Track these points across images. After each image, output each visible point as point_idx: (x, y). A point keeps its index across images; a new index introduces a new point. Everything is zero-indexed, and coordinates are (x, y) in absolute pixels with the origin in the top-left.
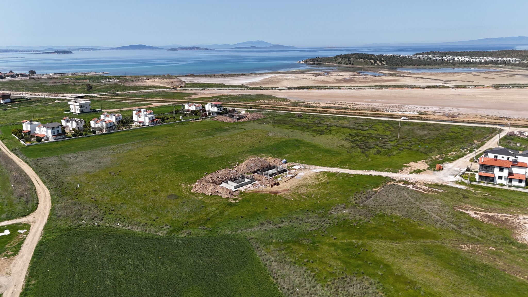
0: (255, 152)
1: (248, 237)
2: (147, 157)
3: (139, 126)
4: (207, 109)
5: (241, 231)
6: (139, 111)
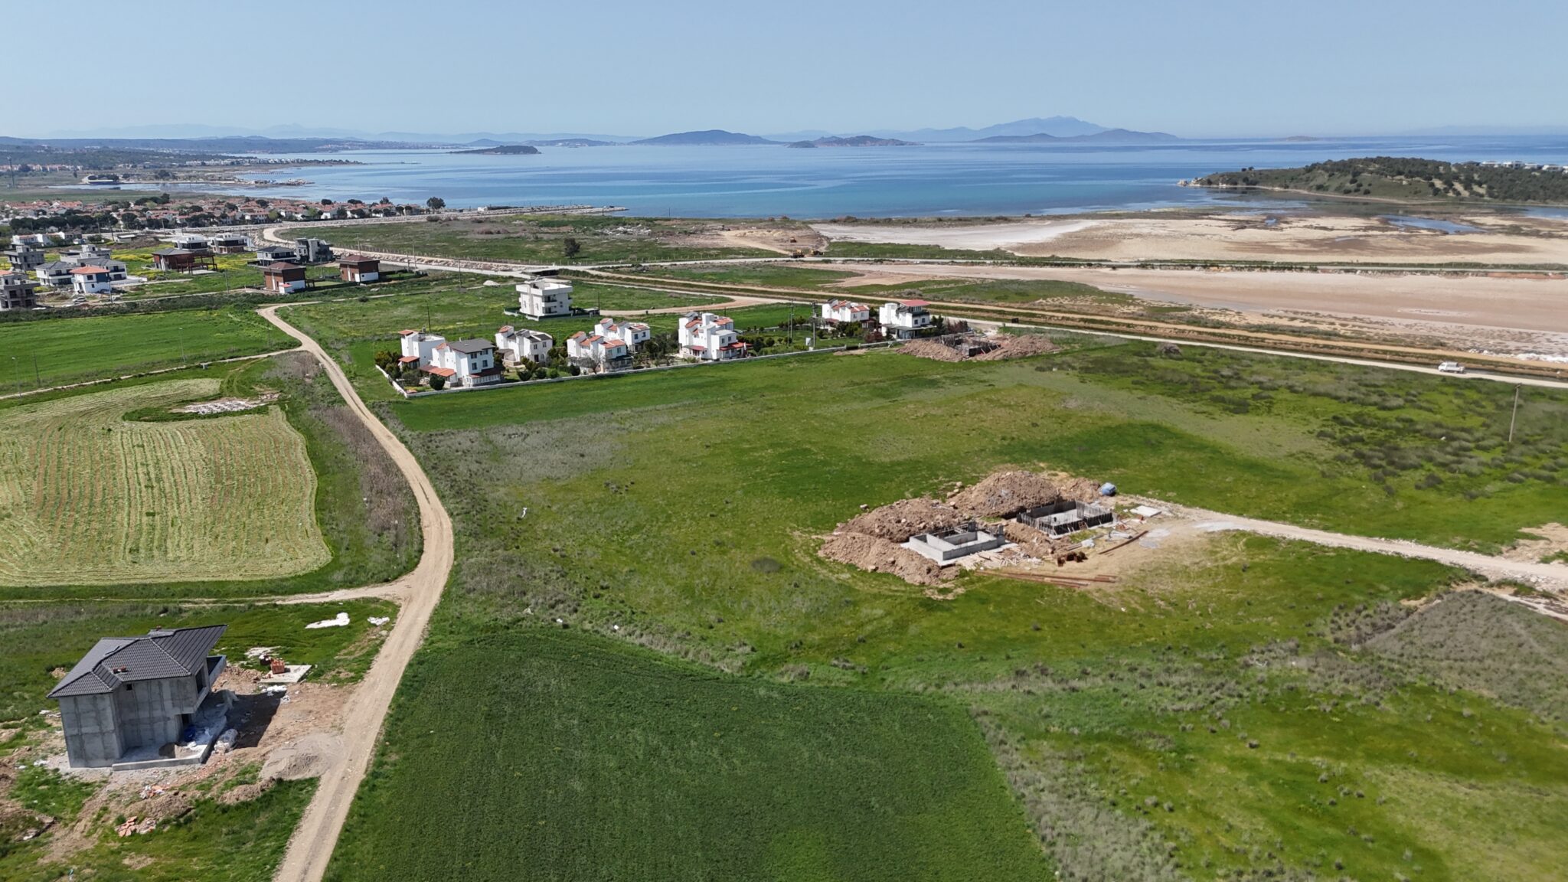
0: (1016, 456)
1: (974, 706)
2: (707, 447)
3: (694, 361)
4: (883, 320)
5: (953, 687)
6: (696, 318)
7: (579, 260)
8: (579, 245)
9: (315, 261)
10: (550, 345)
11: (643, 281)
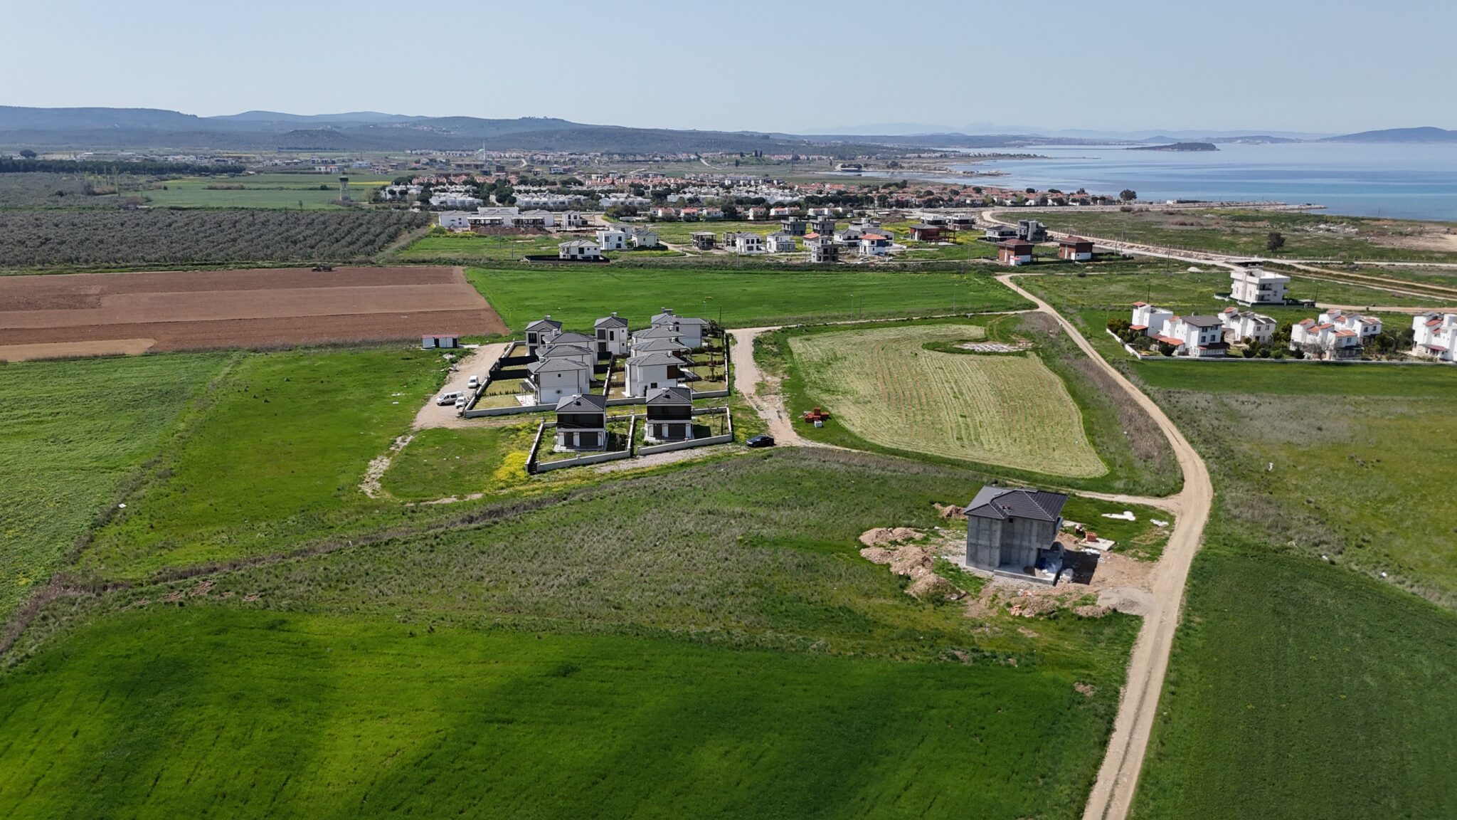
3: (1431, 360)
6: (1436, 318)
7: (1281, 254)
8: (1283, 240)
9: (1033, 240)
10: (1273, 328)
11: (1357, 279)
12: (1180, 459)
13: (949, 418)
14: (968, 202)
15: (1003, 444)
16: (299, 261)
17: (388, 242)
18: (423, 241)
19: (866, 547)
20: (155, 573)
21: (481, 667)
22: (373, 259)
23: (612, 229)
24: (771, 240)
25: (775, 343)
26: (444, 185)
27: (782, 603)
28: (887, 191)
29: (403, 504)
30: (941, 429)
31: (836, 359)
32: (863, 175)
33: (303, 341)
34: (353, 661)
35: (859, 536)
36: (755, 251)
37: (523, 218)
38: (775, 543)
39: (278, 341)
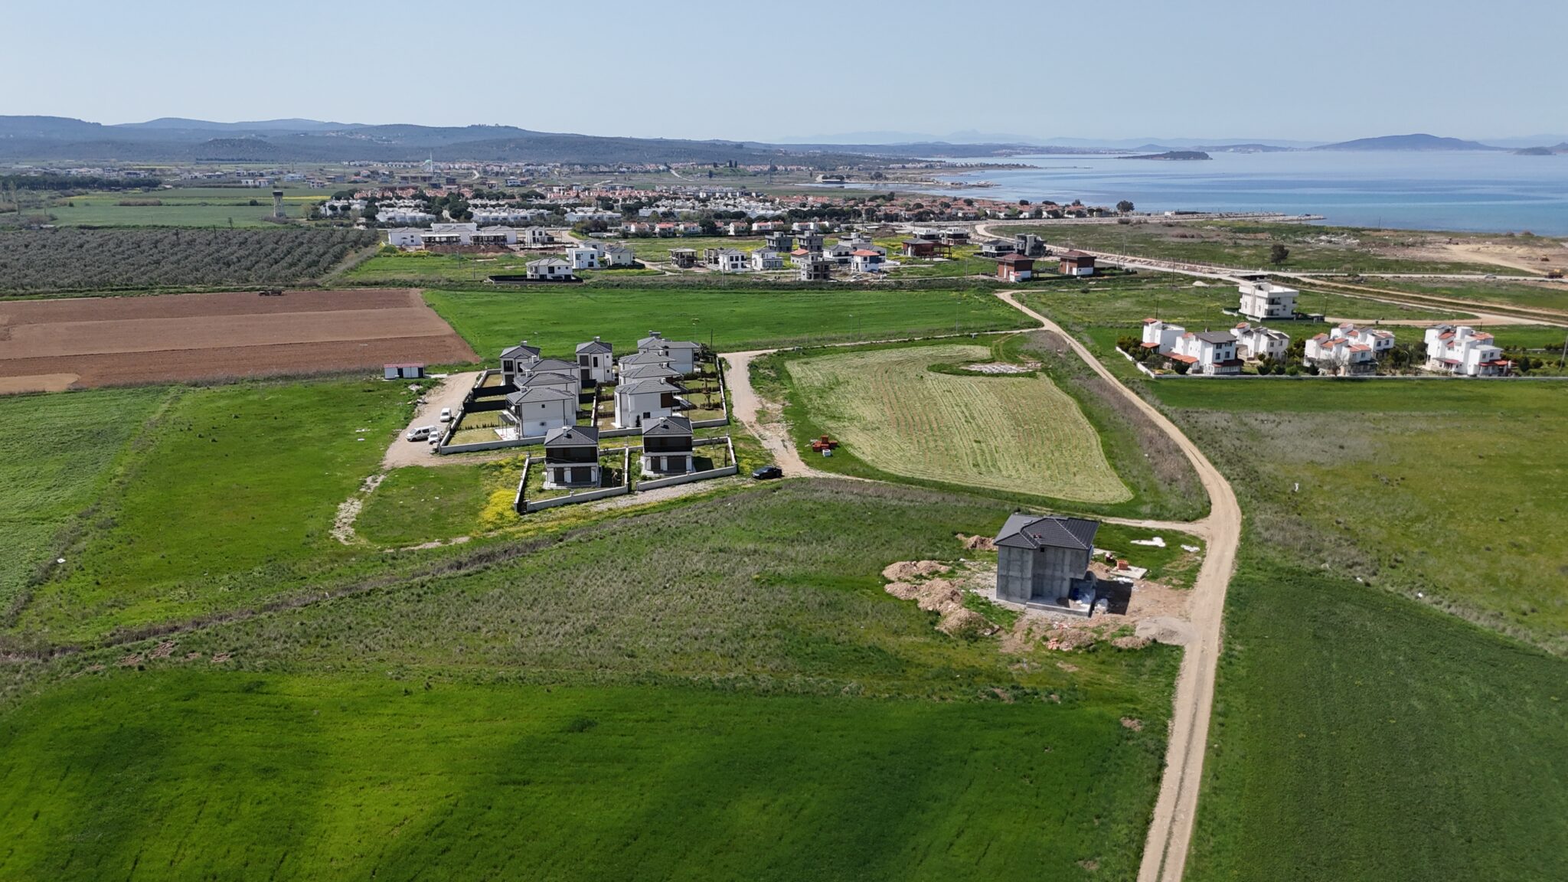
3: (1446, 374)
6: (1448, 331)
7: (1286, 267)
8: (1287, 252)
9: (1031, 254)
10: (1286, 344)
11: (1364, 291)
12: (1205, 481)
13: (963, 443)
14: (960, 215)
15: (1021, 470)
16: (235, 285)
17: (333, 262)
18: (372, 261)
19: (890, 582)
20: (108, 634)
21: (488, 725)
22: (318, 281)
23: (582, 246)
24: (757, 257)
25: (772, 368)
26: (391, 199)
27: (807, 645)
28: (874, 204)
29: (381, 550)
30: (956, 456)
31: (838, 383)
32: (846, 186)
33: (249, 373)
34: (345, 723)
35: (882, 570)
36: (740, 269)
37: (483, 234)
38: (794, 581)
39: (221, 374)
